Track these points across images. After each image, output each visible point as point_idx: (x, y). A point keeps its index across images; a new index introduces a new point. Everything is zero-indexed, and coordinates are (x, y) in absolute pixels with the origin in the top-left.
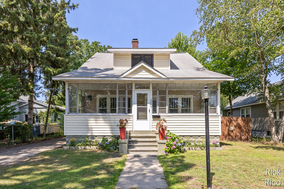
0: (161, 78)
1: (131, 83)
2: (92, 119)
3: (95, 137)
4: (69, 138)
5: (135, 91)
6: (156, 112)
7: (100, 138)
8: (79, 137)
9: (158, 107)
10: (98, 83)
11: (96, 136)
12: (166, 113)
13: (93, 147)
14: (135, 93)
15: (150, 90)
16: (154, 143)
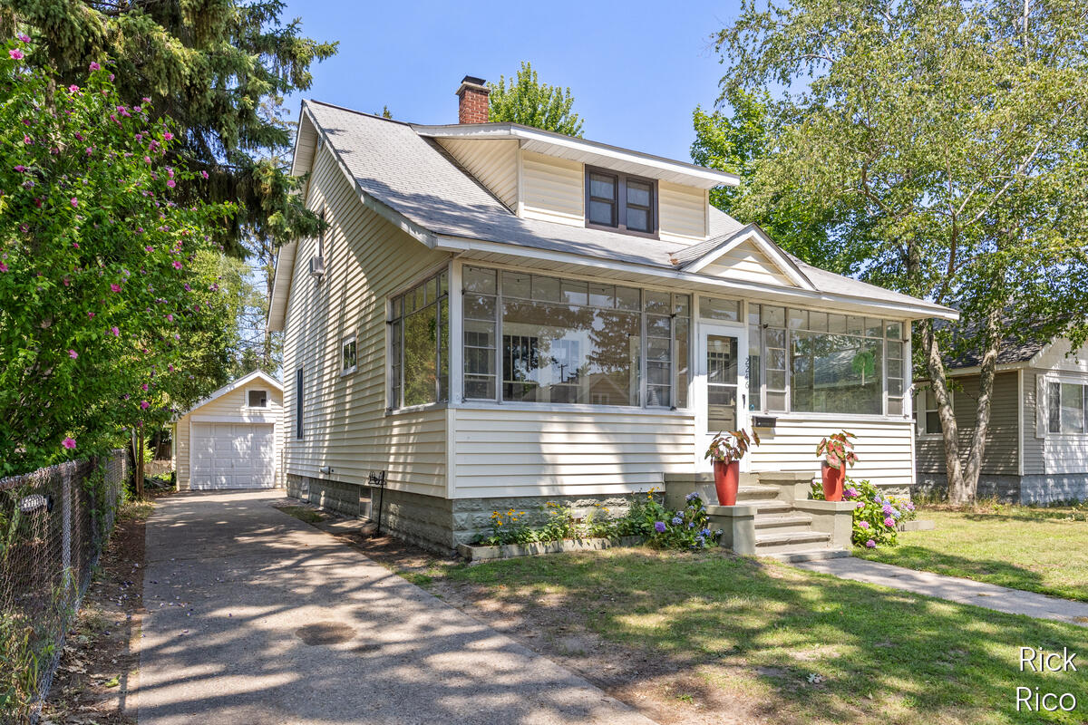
0: (798, 288)
1: (686, 295)
2: (556, 428)
3: (569, 503)
4: (465, 510)
5: (701, 325)
6: (758, 408)
7: (586, 506)
8: (507, 505)
9: (763, 389)
10: (578, 281)
11: (574, 498)
12: (784, 410)
13: (588, 544)
14: (703, 330)
15: (744, 327)
16: (786, 516)
